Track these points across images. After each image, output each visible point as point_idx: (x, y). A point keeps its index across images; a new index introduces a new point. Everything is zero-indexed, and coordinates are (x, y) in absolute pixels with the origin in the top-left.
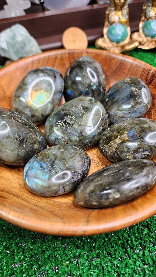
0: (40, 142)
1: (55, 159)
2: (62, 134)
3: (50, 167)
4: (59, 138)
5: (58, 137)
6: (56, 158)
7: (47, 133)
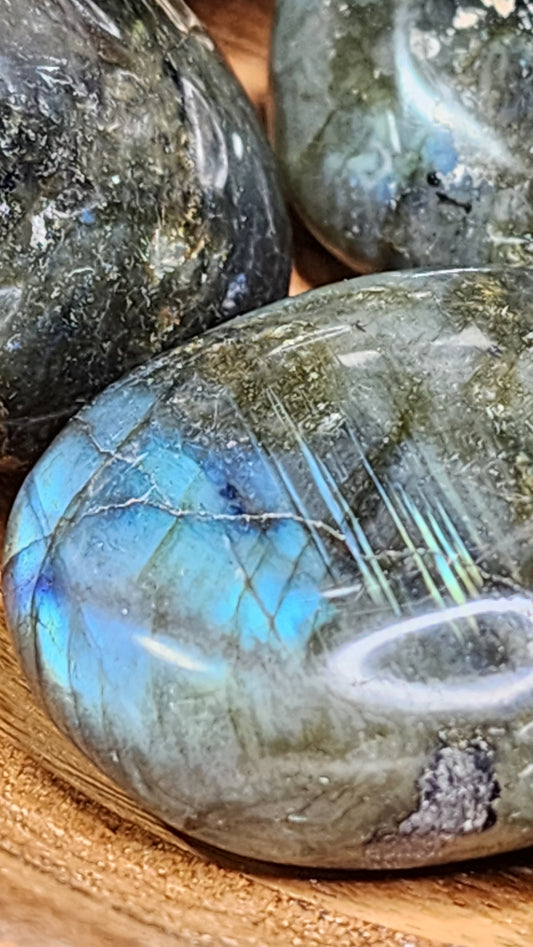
0: (225, 200)
1: (404, 429)
2: (503, 130)
3: (338, 517)
4: (453, 178)
5: (440, 163)
6: (412, 409)
7: (307, 97)
